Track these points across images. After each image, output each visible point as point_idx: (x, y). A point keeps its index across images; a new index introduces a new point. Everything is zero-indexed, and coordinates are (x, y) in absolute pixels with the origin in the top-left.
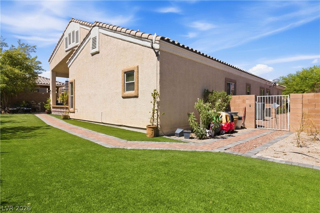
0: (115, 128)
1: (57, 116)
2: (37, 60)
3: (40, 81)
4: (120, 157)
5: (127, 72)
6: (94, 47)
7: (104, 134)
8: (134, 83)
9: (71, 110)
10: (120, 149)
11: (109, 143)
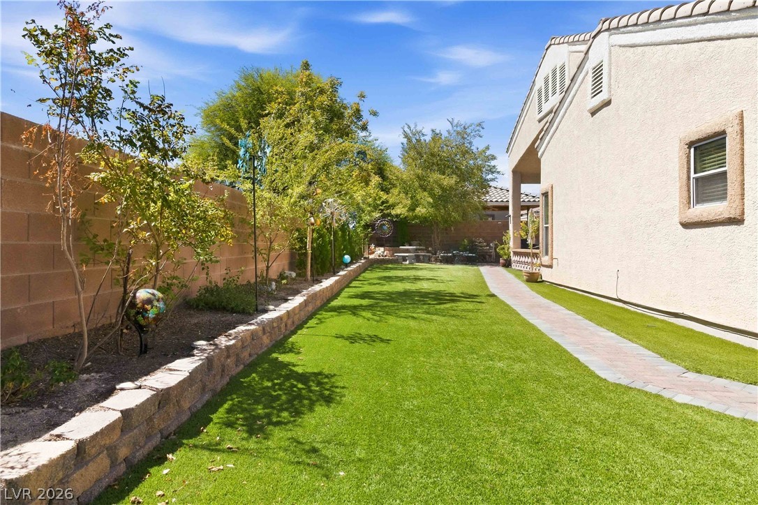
0: (656, 320)
1: (518, 274)
2: (488, 153)
3: (493, 197)
4: (631, 423)
5: (699, 140)
6: (597, 91)
7: (613, 334)
8: (725, 173)
9: (545, 260)
10: (646, 393)
11: (615, 363)
